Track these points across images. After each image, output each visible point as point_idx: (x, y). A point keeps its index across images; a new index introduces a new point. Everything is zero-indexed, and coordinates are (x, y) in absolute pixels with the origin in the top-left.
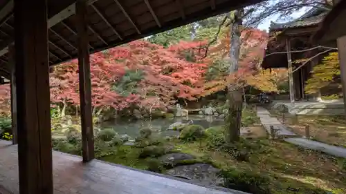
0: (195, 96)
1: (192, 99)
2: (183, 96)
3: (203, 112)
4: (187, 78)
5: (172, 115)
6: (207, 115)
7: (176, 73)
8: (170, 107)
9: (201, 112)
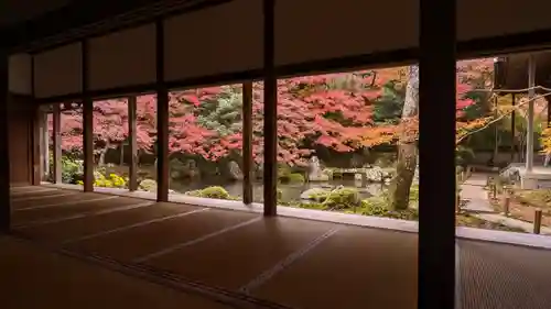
0: (348, 144)
1: (342, 148)
2: (326, 142)
3: (364, 175)
4: (337, 107)
5: (301, 177)
6: (371, 182)
7: (313, 97)
8: (300, 162)
9: (358, 176)
